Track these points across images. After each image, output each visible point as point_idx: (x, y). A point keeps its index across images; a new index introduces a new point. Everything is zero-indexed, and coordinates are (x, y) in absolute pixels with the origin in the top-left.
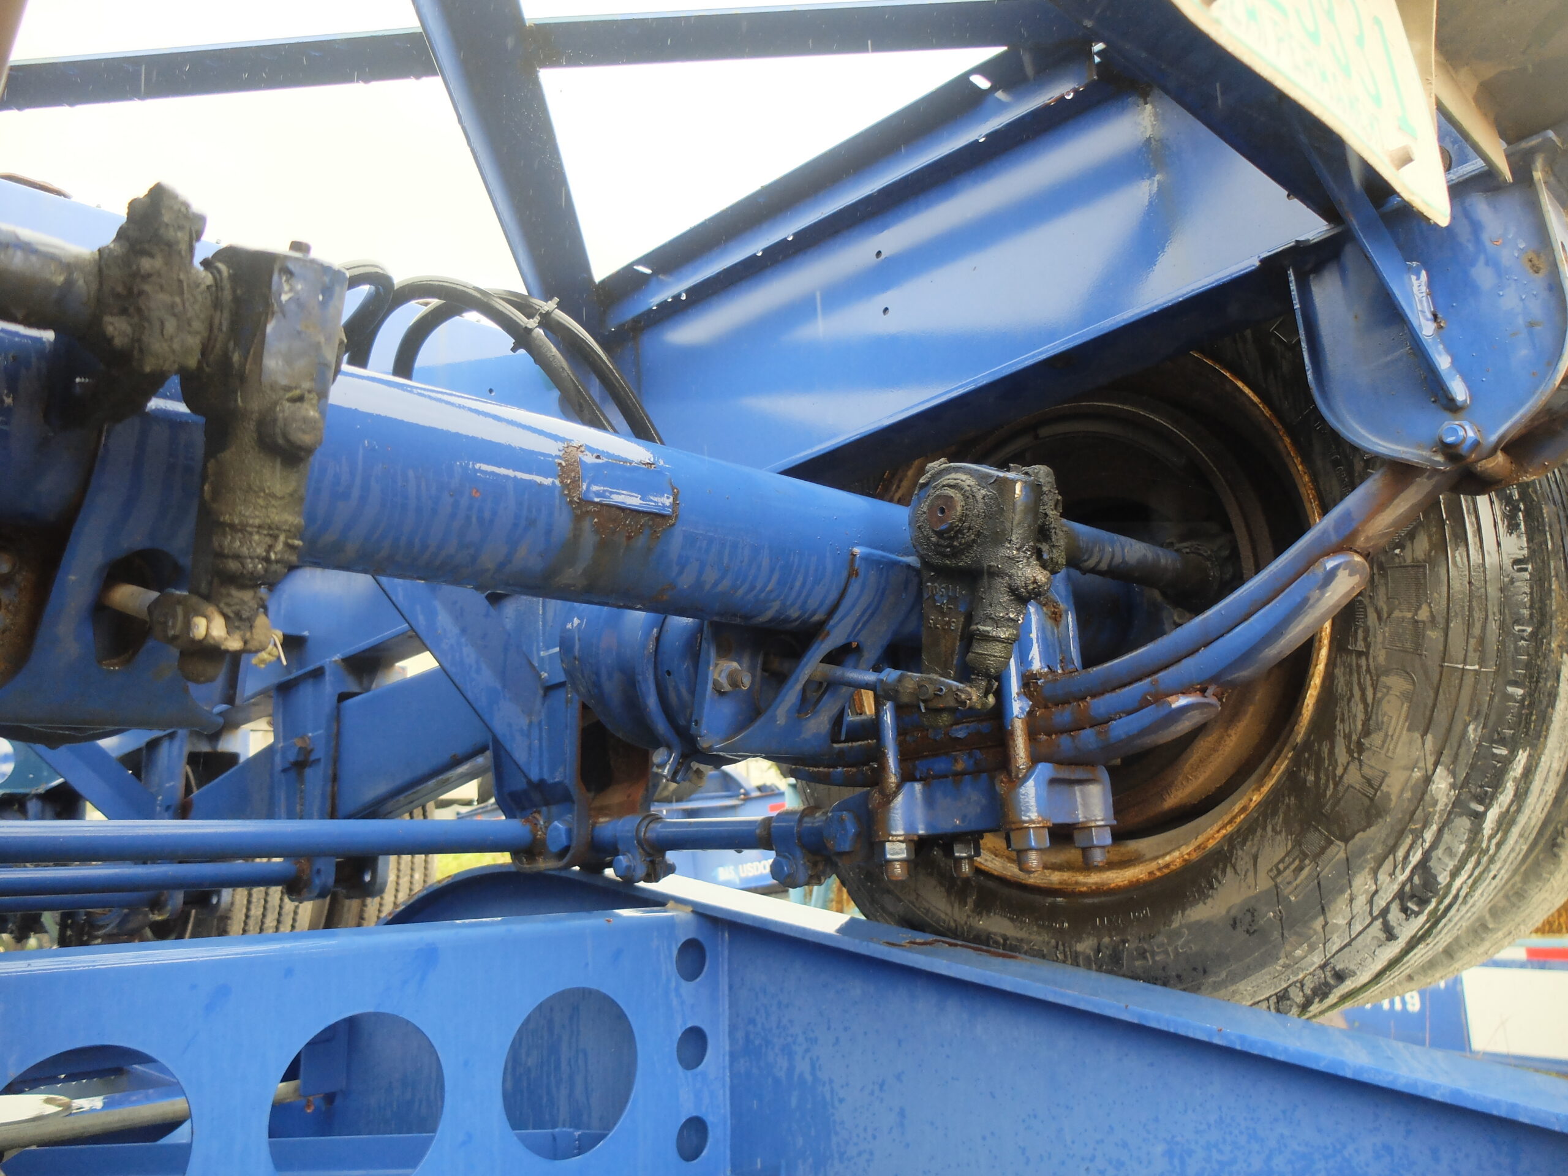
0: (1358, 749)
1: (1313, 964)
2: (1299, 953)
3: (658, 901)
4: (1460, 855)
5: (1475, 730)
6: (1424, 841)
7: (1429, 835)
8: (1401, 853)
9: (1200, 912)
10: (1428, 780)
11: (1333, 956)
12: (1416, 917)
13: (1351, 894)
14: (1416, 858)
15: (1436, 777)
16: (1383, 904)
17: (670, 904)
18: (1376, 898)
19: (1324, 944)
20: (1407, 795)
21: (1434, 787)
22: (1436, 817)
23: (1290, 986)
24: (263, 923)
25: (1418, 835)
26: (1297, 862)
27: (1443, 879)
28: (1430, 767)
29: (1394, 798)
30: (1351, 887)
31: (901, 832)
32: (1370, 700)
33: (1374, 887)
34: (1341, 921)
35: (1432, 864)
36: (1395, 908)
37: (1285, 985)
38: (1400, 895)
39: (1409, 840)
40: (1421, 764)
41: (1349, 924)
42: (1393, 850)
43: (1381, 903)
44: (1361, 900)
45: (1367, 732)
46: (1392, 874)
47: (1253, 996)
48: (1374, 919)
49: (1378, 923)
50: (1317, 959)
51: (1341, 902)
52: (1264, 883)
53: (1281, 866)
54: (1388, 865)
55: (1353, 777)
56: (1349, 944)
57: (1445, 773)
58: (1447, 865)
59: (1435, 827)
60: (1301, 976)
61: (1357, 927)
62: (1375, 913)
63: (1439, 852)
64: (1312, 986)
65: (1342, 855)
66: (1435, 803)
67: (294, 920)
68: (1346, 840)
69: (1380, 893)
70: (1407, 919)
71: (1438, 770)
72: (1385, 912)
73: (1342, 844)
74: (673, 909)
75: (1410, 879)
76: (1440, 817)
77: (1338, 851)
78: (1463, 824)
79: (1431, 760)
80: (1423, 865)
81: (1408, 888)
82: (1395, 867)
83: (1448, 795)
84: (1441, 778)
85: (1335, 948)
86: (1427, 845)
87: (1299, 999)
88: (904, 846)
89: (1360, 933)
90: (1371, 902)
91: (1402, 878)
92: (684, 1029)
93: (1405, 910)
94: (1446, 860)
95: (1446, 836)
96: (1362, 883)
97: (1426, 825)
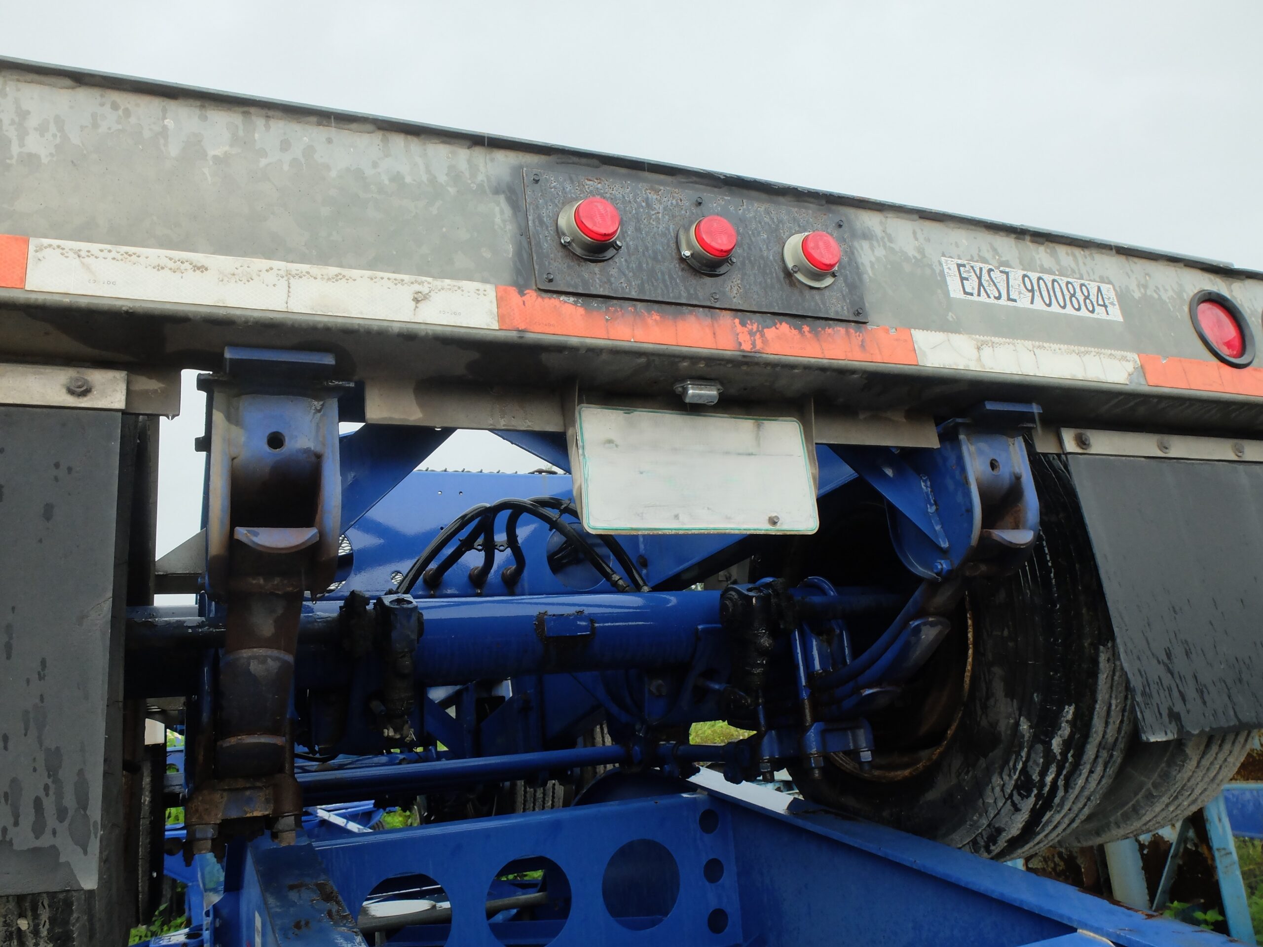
0: (985, 708)
1: (984, 824)
2: (975, 818)
3: (694, 788)
4: (1041, 764)
5: (1037, 696)
6: (1022, 757)
7: (1024, 754)
8: (1011, 764)
9: (932, 795)
10: (1017, 724)
11: (992, 820)
12: (1027, 798)
13: (992, 786)
14: (1020, 766)
15: (1021, 723)
16: (1009, 791)
17: (699, 790)
18: (1004, 788)
19: (986, 814)
20: (1009, 732)
21: (1021, 728)
22: (1026, 744)
23: (976, 836)
24: (535, 796)
25: (1018, 754)
26: (966, 769)
27: (1036, 777)
28: (1017, 717)
29: (1003, 734)
30: (991, 782)
31: (768, 757)
32: (987, 680)
33: (1002, 783)
34: (991, 801)
35: (1029, 769)
36: (1015, 793)
37: (974, 836)
38: (1016, 787)
39: (1014, 757)
40: (1013, 716)
41: (995, 802)
42: (1007, 762)
43: (1008, 791)
44: (998, 789)
45: (988, 698)
46: (1010, 776)
47: (961, 841)
48: (1007, 800)
49: (1009, 802)
50: (985, 822)
51: (988, 791)
52: (954, 781)
53: (960, 771)
54: (1006, 771)
55: (984, 723)
56: (998, 813)
57: (1025, 720)
58: (1035, 770)
59: (1026, 749)
60: (980, 831)
61: (1000, 804)
62: (1007, 797)
63: (1030, 763)
64: (986, 836)
65: (984, 765)
66: (1023, 736)
67: (554, 793)
68: (985, 756)
69: (1006, 786)
70: (1022, 800)
71: (1021, 719)
72: (1011, 796)
73: (984, 759)
74: (699, 793)
75: (1019, 778)
76: (1028, 743)
77: (982, 763)
78: (1040, 747)
79: (1017, 713)
80: (1024, 770)
81: (1019, 782)
82: (1010, 772)
83: (1029, 732)
84: (1024, 723)
85: (992, 815)
86: (1024, 759)
87: (982, 843)
88: (769, 764)
89: (1003, 806)
90: (1002, 790)
91: (1015, 777)
92: (707, 860)
93: (1020, 794)
94: (1035, 767)
95: (1033, 755)
96: (996, 780)
97: (1021, 748)
